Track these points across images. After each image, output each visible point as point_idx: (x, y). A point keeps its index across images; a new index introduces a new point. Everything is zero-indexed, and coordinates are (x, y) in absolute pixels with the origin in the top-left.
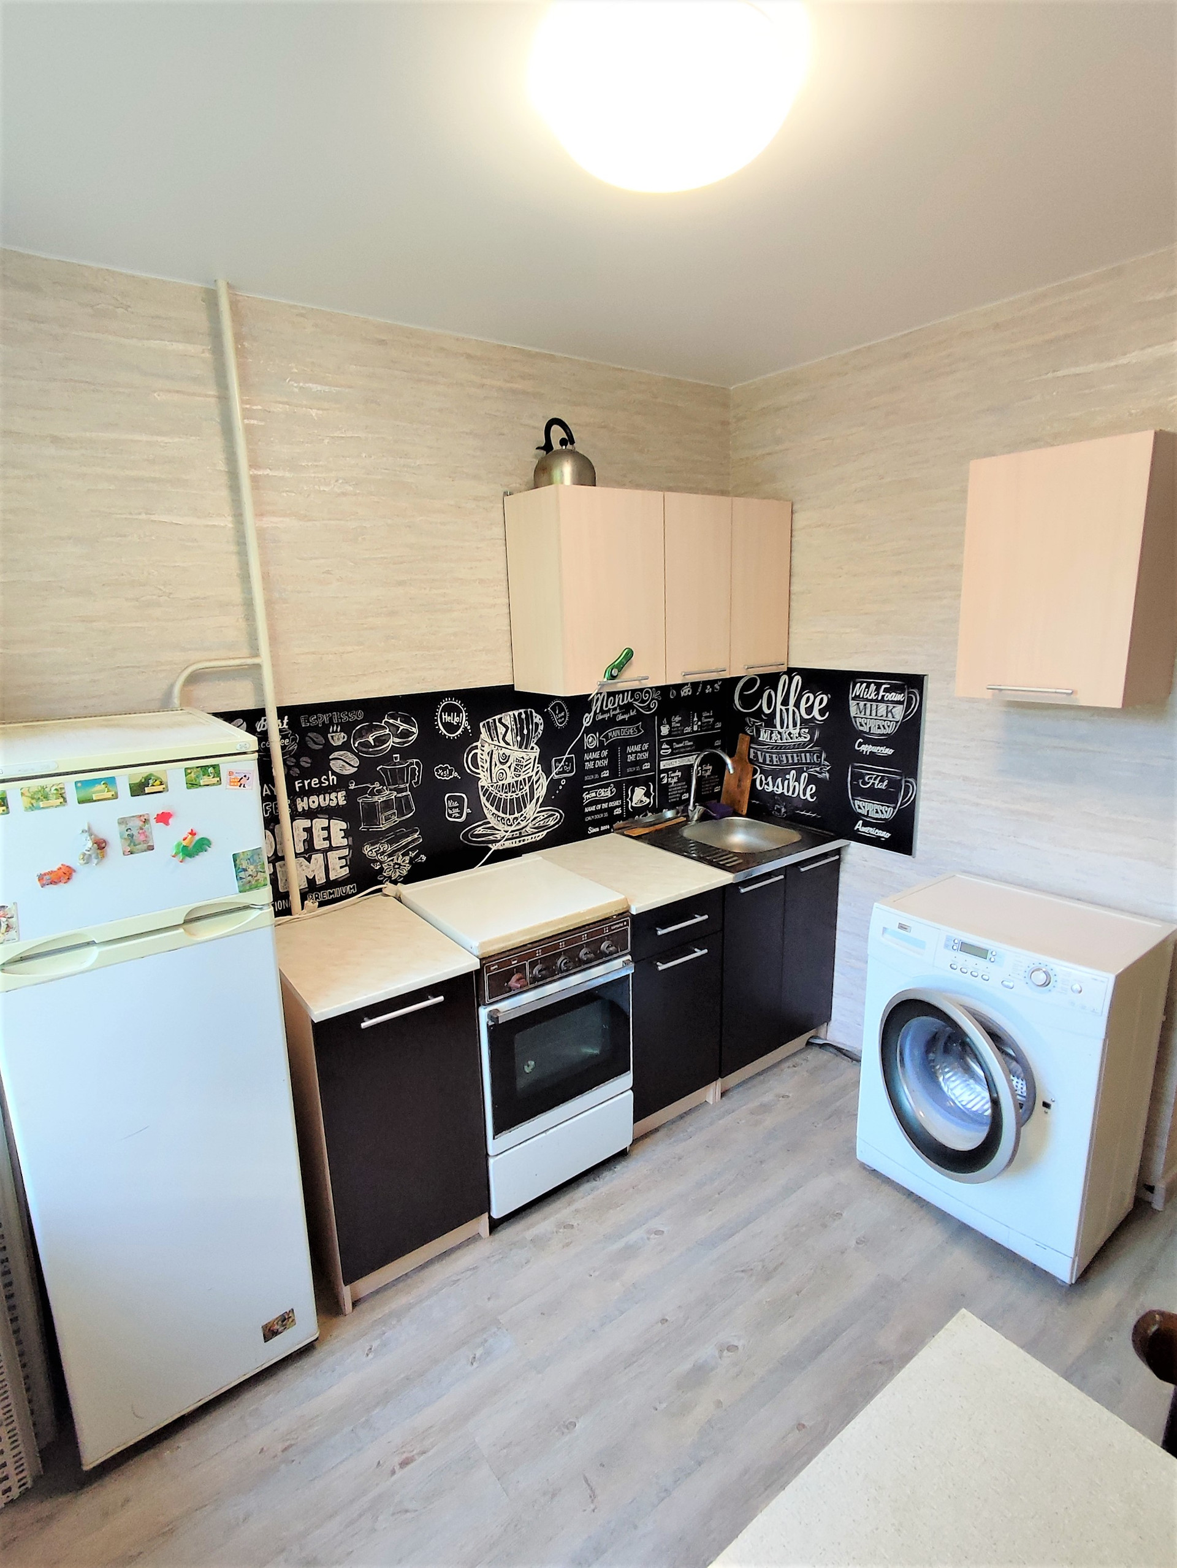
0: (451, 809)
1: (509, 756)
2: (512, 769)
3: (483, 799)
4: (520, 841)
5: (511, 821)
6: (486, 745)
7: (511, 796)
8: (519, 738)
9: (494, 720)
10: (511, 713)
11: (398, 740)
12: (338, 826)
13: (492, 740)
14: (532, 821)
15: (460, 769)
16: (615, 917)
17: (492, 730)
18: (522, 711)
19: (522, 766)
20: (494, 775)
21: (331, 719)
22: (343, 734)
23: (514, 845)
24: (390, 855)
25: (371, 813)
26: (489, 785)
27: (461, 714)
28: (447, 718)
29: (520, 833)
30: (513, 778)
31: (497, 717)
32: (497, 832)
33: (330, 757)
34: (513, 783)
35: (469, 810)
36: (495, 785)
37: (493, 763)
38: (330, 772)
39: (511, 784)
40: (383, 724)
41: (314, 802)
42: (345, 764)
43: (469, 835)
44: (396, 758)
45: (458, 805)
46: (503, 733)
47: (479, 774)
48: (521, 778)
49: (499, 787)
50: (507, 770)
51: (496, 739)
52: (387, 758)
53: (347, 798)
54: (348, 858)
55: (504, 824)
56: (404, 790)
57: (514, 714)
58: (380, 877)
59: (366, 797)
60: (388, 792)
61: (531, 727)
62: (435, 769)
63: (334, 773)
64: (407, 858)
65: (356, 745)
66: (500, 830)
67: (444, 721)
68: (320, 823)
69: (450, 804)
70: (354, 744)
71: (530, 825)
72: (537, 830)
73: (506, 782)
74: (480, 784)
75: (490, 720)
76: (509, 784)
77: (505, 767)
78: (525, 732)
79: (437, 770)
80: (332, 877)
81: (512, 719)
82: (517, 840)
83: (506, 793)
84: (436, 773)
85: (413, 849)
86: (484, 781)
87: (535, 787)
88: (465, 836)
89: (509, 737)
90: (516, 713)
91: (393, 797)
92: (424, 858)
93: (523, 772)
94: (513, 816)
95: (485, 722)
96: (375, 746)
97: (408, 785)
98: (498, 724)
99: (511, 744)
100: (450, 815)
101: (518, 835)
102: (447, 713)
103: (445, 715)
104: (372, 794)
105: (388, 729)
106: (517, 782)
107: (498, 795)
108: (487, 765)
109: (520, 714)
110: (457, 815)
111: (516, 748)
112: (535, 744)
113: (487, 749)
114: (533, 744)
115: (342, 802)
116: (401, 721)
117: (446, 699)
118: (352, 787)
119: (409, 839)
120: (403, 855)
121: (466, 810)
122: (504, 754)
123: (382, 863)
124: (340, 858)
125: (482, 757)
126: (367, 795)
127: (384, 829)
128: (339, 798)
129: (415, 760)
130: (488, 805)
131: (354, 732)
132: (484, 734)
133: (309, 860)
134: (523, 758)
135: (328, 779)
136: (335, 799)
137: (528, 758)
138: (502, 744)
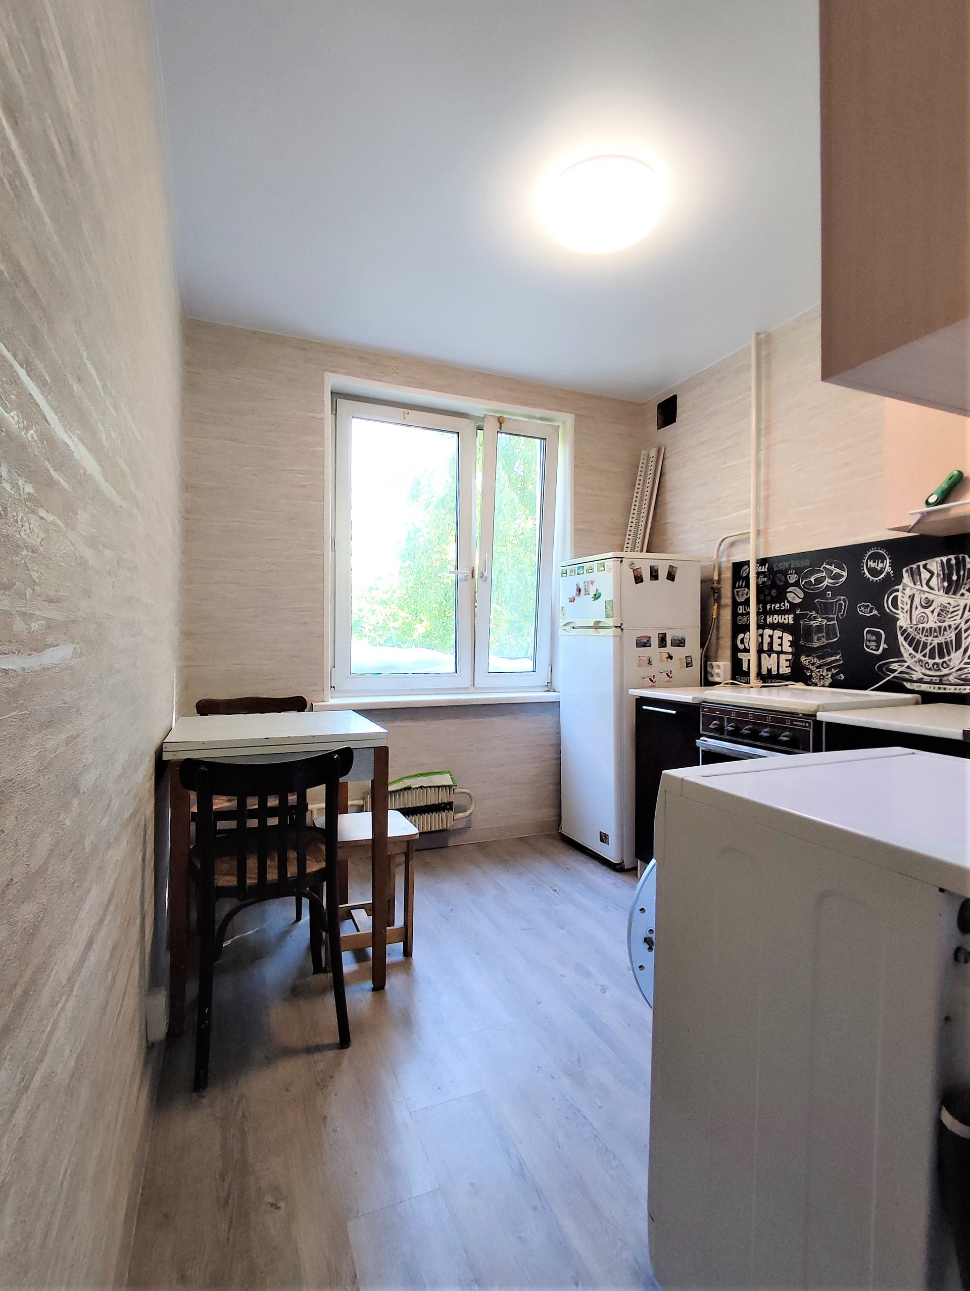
0: (869, 641)
1: (933, 601)
2: (936, 613)
3: (901, 639)
4: (939, 688)
5: (931, 665)
6: (908, 589)
7: (932, 640)
8: (946, 584)
9: (919, 566)
10: (938, 559)
11: (831, 581)
12: (788, 637)
13: (915, 584)
14: (958, 670)
15: (880, 608)
16: (801, 715)
17: (915, 575)
18: (952, 557)
19: (948, 612)
20: (914, 618)
21: (790, 565)
22: (796, 576)
23: (932, 690)
24: (818, 667)
25: (808, 633)
26: (908, 626)
29: (941, 680)
30: (936, 622)
31: (921, 564)
32: (913, 672)
33: (788, 590)
35: (886, 645)
36: (915, 627)
37: (914, 606)
38: (786, 601)
40: (822, 569)
41: (775, 619)
42: (795, 596)
43: (884, 668)
44: (829, 594)
45: (875, 639)
46: (928, 578)
47: (898, 614)
48: (945, 624)
49: (919, 630)
50: (930, 614)
51: (919, 583)
52: (822, 594)
53: (794, 619)
54: (791, 661)
55: (922, 666)
57: (941, 561)
58: (810, 682)
59: (806, 621)
60: (820, 619)
61: (962, 573)
64: (830, 673)
66: (917, 672)
68: (777, 633)
69: (869, 636)
70: (802, 582)
71: (954, 674)
72: (963, 682)
73: (927, 626)
74: (899, 624)
75: (914, 566)
76: (931, 628)
77: (928, 611)
78: (955, 578)
79: (860, 607)
80: (781, 672)
81: (939, 565)
82: (937, 686)
83: (927, 636)
84: (858, 609)
85: (835, 667)
86: (903, 621)
87: (964, 636)
88: (881, 667)
89: (934, 582)
90: (944, 559)
91: (824, 624)
92: (843, 677)
94: (933, 661)
95: (908, 568)
96: (815, 584)
97: (835, 616)
98: (922, 569)
99: (936, 589)
100: (868, 647)
101: (938, 681)
104: (810, 619)
105: (825, 573)
106: (940, 627)
107: (917, 637)
108: (907, 608)
109: (949, 560)
110: (874, 648)
111: (941, 593)
112: (967, 590)
113: (908, 592)
114: (963, 591)
115: (791, 622)
116: (835, 567)
118: (798, 612)
119: (833, 658)
120: (828, 670)
121: (883, 646)
122: (926, 598)
123: (812, 672)
124: (787, 660)
125: (903, 599)
126: (806, 619)
127: (815, 646)
128: (789, 619)
129: (842, 597)
130: (906, 644)
131: (802, 574)
132: (906, 579)
133: (769, 656)
134: (949, 603)
135: (784, 605)
137: (956, 604)
138: (925, 588)
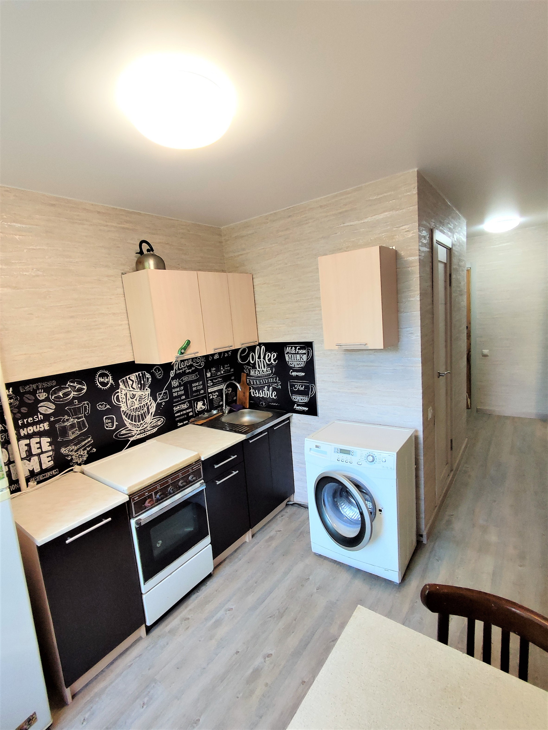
0: (107, 423)
1: (135, 395)
2: (138, 400)
3: (124, 417)
4: (144, 435)
5: (139, 425)
6: (123, 391)
7: (138, 413)
8: (139, 386)
9: (126, 378)
10: (134, 374)
11: (76, 393)
12: (45, 441)
13: (126, 388)
14: (150, 424)
15: (110, 403)
16: (194, 463)
17: (125, 383)
18: (140, 373)
19: (142, 398)
20: (128, 405)
21: (37, 387)
22: (45, 393)
23: (142, 437)
24: (76, 452)
25: (64, 431)
26: (126, 410)
27: (109, 377)
28: (101, 380)
29: (144, 431)
30: (138, 405)
31: (127, 377)
32: (132, 432)
33: (38, 406)
34: (138, 407)
35: (117, 423)
36: (129, 409)
37: (127, 399)
38: (39, 414)
39: (138, 408)
40: (67, 386)
41: (30, 430)
42: (47, 408)
43: (118, 435)
44: (76, 402)
45: (111, 421)
46: (131, 384)
47: (121, 405)
48: (141, 405)
49: (132, 410)
50: (135, 401)
51: (128, 387)
52: (71, 403)
53: (50, 425)
54: (52, 456)
55: (135, 427)
56: (81, 417)
57: (136, 375)
58: (72, 463)
59: (61, 424)
60: (72, 420)
61: (145, 380)
62: (97, 405)
63: (41, 414)
64: (86, 451)
65: (53, 398)
66: (134, 431)
67: (100, 381)
68: (34, 441)
69: (107, 421)
70: (52, 397)
71: (149, 426)
72: (153, 428)
73: (135, 407)
74: (122, 409)
75: (124, 378)
76: (137, 408)
77: (134, 400)
78: (142, 382)
79: (98, 406)
80: (44, 467)
81: (135, 377)
82: (143, 434)
83: (135, 412)
84: (98, 407)
85: (88, 447)
86: (124, 408)
87: (150, 407)
88: (116, 436)
89: (134, 386)
90: (137, 374)
91: (75, 422)
92: (95, 450)
93: (143, 401)
94: (140, 423)
95: (121, 380)
96: (64, 397)
97: (83, 415)
98: (128, 380)
99: (136, 389)
100: (107, 427)
101: (143, 432)
102: (101, 378)
103: (100, 378)
104: (64, 422)
105: (70, 388)
106: (140, 406)
107: (132, 414)
108: (124, 400)
109: (139, 374)
110: (111, 426)
111: (138, 390)
112: (148, 387)
113: (124, 392)
114: (147, 388)
115: (47, 428)
116: (77, 384)
117: (100, 371)
118: (52, 419)
119: (86, 441)
120: (83, 450)
121: (115, 423)
122: (132, 394)
123: (71, 456)
124: (48, 457)
125: (121, 396)
126: (61, 423)
127: (71, 438)
128: (46, 426)
129: (86, 402)
130: (127, 419)
131: (51, 391)
132: (122, 386)
133: (29, 460)
134: (142, 395)
135: (38, 417)
136: (43, 427)
137: (145, 394)
138: (131, 389)
